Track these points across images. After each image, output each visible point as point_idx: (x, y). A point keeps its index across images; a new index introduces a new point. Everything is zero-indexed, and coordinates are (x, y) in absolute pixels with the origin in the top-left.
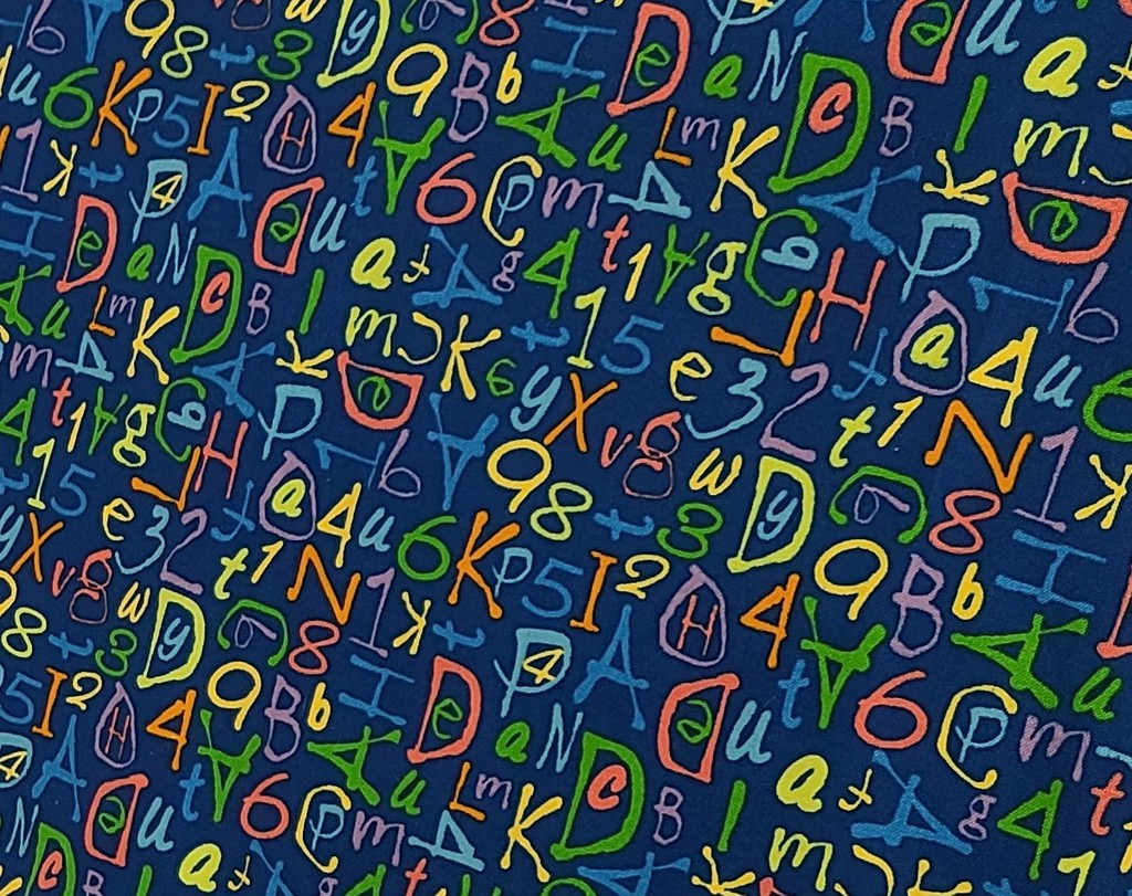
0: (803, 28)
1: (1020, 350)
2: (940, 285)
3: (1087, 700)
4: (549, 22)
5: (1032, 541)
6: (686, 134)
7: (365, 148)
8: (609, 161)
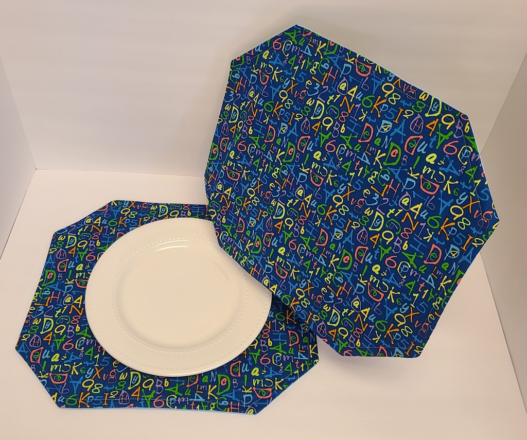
0: (392, 137)
1: (419, 206)
2: (408, 191)
3: (421, 269)
4: (350, 120)
5: (416, 240)
6: (371, 150)
7: (318, 134)
8: (358, 150)
